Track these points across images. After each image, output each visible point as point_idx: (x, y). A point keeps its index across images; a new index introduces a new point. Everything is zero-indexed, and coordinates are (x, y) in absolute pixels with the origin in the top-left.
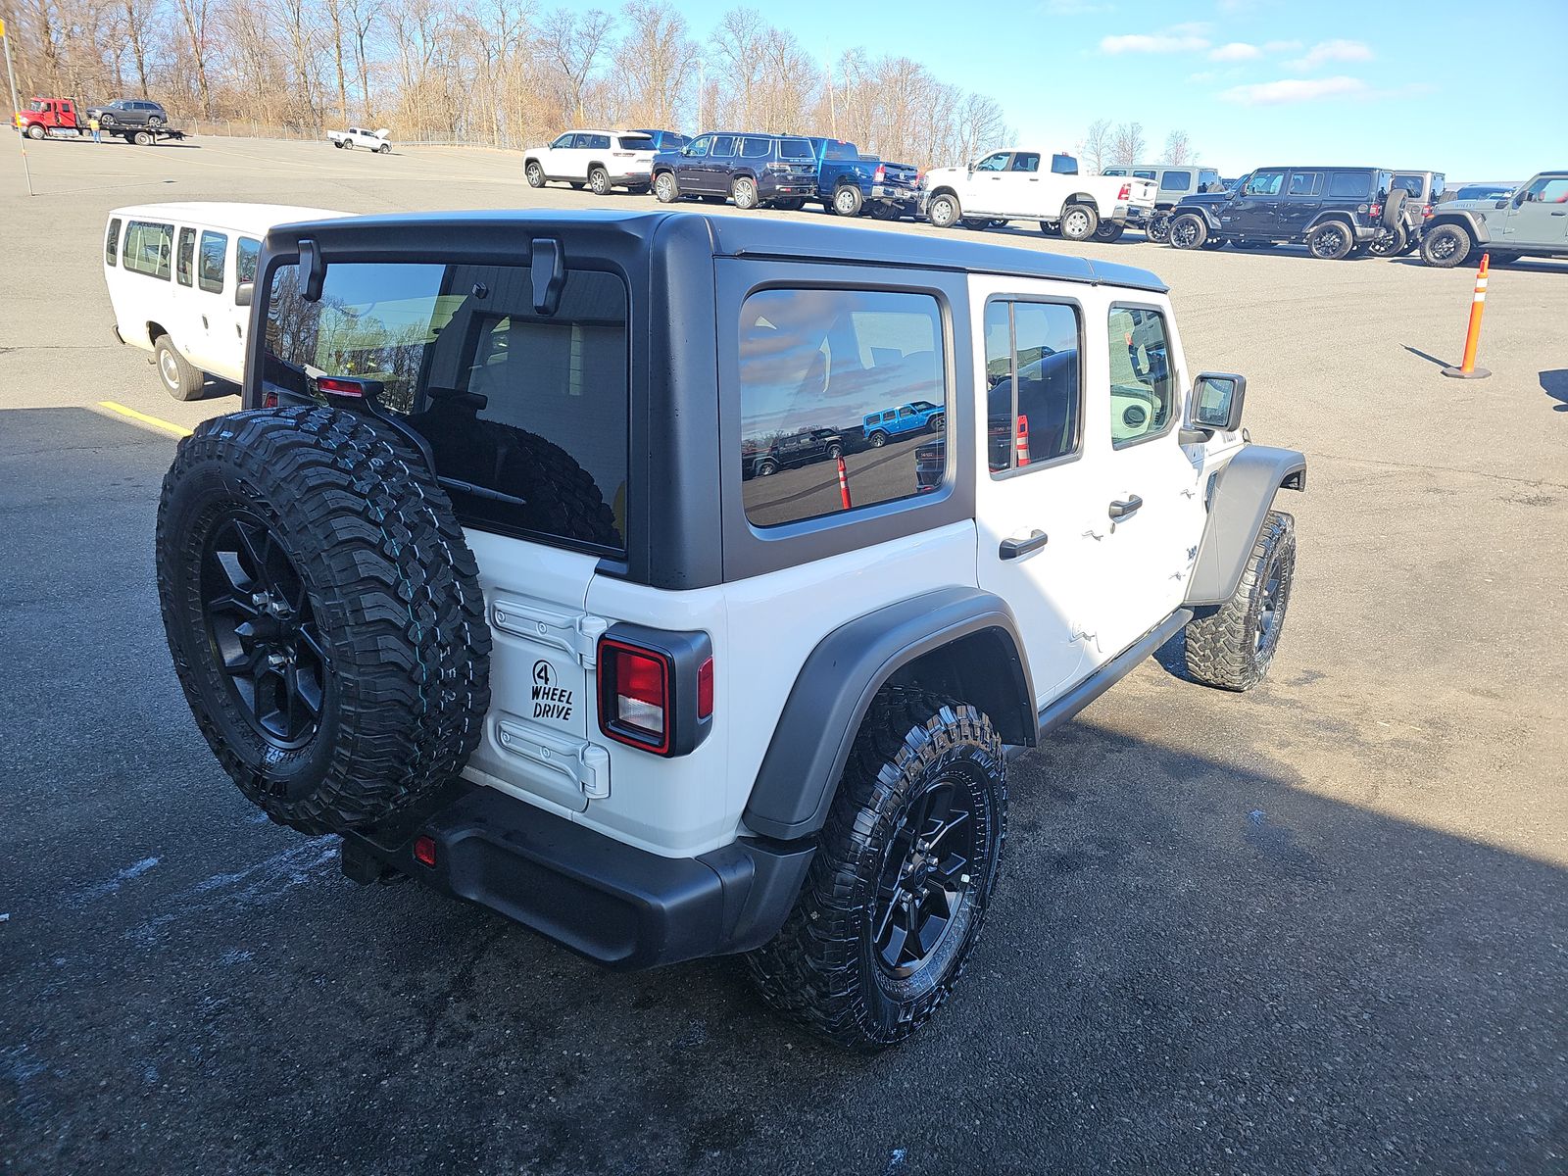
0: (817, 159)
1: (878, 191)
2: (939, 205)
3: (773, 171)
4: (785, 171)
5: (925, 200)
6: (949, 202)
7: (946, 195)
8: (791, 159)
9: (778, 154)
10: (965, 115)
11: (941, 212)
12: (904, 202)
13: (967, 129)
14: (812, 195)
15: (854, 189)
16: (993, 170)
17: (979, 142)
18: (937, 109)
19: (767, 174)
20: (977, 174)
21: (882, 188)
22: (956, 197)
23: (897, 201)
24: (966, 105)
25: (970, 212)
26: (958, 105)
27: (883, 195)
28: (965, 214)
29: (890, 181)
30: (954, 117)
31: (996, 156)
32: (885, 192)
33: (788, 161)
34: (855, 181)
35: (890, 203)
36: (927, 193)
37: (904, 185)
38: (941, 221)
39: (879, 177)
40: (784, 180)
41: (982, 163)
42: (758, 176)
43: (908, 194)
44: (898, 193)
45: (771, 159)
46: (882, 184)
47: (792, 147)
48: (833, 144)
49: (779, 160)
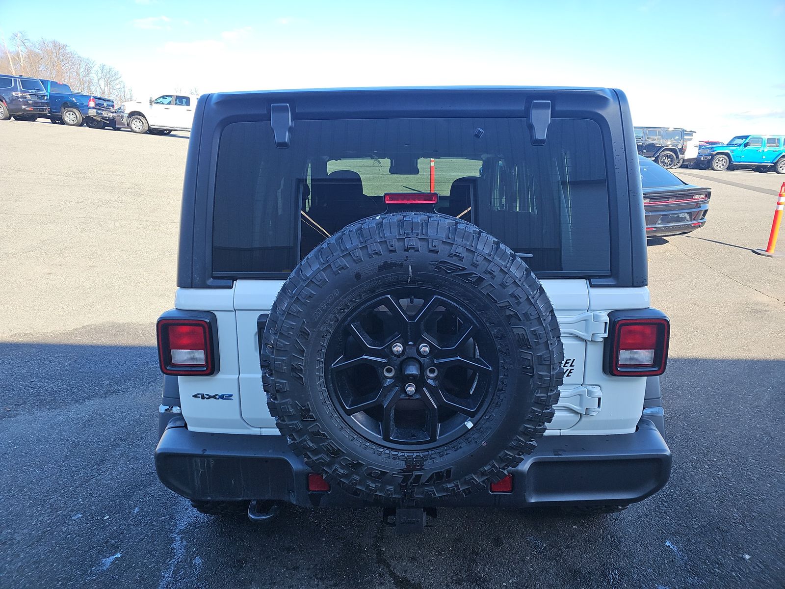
0: (47, 92)
1: (92, 113)
2: (134, 121)
3: (18, 97)
4: (26, 98)
5: (125, 119)
6: (141, 120)
7: (138, 116)
8: (30, 91)
9: (19, 86)
10: (100, 75)
11: (136, 125)
12: (110, 119)
13: (102, 83)
14: (47, 112)
15: (75, 110)
16: (163, 104)
17: (111, 90)
18: (82, 70)
19: (14, 100)
20: (155, 106)
21: (95, 110)
22: (144, 116)
23: (104, 118)
24: (99, 70)
25: (154, 125)
26: (94, 69)
27: (96, 114)
28: (152, 127)
29: (99, 106)
30: (93, 75)
31: (163, 97)
32: (97, 113)
33: (28, 92)
34: (74, 106)
35: (99, 120)
36: (126, 115)
37: (107, 109)
38: (137, 130)
39: (92, 104)
40: (26, 103)
41: (156, 100)
42: (7, 100)
43: (111, 115)
44: (105, 114)
45: (15, 89)
46: (94, 108)
47: (27, 84)
48: (54, 84)
49: (21, 91)
